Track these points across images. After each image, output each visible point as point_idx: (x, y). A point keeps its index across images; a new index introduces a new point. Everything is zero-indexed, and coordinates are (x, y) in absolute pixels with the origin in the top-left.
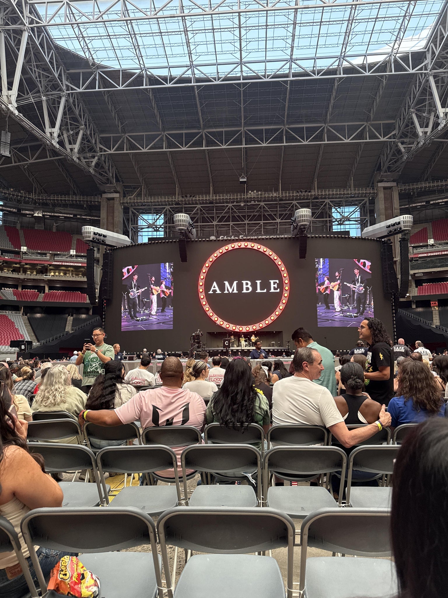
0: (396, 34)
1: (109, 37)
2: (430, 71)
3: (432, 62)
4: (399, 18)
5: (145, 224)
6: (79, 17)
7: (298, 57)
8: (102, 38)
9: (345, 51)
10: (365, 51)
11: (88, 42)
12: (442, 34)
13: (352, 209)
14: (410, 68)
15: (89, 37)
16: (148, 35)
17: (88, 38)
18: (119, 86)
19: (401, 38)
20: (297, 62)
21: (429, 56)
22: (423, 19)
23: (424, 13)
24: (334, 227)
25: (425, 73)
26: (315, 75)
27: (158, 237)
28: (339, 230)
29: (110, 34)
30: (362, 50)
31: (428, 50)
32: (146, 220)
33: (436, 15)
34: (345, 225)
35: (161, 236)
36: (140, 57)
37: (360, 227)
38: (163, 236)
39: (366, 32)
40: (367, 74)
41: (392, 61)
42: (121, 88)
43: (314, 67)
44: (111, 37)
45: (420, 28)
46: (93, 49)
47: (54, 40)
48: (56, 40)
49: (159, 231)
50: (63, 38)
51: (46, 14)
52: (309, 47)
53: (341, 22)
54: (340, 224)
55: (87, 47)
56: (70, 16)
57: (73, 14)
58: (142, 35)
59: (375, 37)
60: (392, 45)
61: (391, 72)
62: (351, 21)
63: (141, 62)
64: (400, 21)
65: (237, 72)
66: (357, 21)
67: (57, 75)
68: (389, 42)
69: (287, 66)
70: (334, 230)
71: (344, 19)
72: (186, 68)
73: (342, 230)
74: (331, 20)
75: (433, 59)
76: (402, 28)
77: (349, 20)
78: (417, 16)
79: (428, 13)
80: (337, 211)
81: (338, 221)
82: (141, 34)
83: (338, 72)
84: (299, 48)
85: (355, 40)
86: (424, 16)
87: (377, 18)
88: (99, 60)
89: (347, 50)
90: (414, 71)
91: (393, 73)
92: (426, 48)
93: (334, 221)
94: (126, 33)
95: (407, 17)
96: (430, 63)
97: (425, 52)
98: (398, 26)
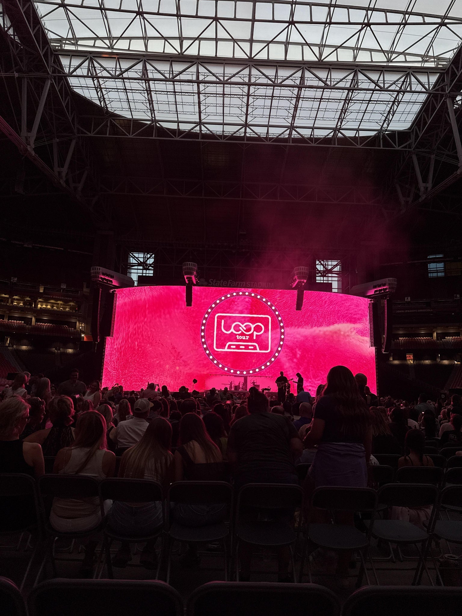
0: (385, 115)
1: (125, 91)
2: (414, 149)
3: (415, 142)
4: (390, 103)
5: (134, 262)
6: (100, 71)
7: (298, 125)
8: (119, 90)
9: (341, 126)
10: (358, 126)
11: (104, 93)
12: (425, 119)
13: (335, 263)
14: (396, 145)
15: (107, 88)
16: (163, 93)
17: (105, 89)
18: (130, 135)
19: (390, 119)
20: (297, 129)
21: (413, 137)
22: (410, 106)
23: (411, 101)
24: (318, 278)
25: (409, 151)
26: (313, 143)
27: (147, 275)
28: (322, 282)
29: (127, 88)
30: (355, 126)
31: (413, 131)
32: (137, 258)
33: (420, 103)
34: (328, 277)
35: (150, 275)
36: (152, 110)
37: (341, 280)
38: (152, 275)
39: (360, 111)
40: (359, 146)
41: (381, 137)
42: (131, 136)
43: (311, 135)
44: (127, 91)
45: (407, 113)
46: (108, 99)
47: (72, 87)
48: (74, 87)
49: (149, 270)
50: (81, 87)
51: (70, 65)
52: (309, 118)
53: (339, 101)
54: (323, 276)
55: (103, 97)
56: (92, 69)
57: (95, 67)
58: (157, 93)
59: (367, 116)
60: (381, 124)
61: (380, 146)
62: (347, 100)
63: (153, 115)
64: (390, 106)
65: (241, 133)
66: (352, 102)
67: (70, 119)
68: (379, 121)
69: (288, 132)
70: (317, 281)
71: (342, 98)
72: (194, 125)
73: (325, 282)
74: (330, 98)
75: (416, 140)
76: (391, 110)
77: (345, 100)
78: (405, 103)
79: (414, 101)
80: (321, 263)
81: (321, 273)
82: (156, 91)
83: (332, 142)
84: (300, 118)
85: (349, 116)
86: (410, 103)
87: (370, 101)
88: (113, 109)
89: (343, 124)
90: (399, 148)
91: (382, 148)
92: (410, 129)
93: (318, 273)
94: (142, 89)
95: (396, 103)
96: (413, 143)
97: (410, 132)
98: (388, 109)
